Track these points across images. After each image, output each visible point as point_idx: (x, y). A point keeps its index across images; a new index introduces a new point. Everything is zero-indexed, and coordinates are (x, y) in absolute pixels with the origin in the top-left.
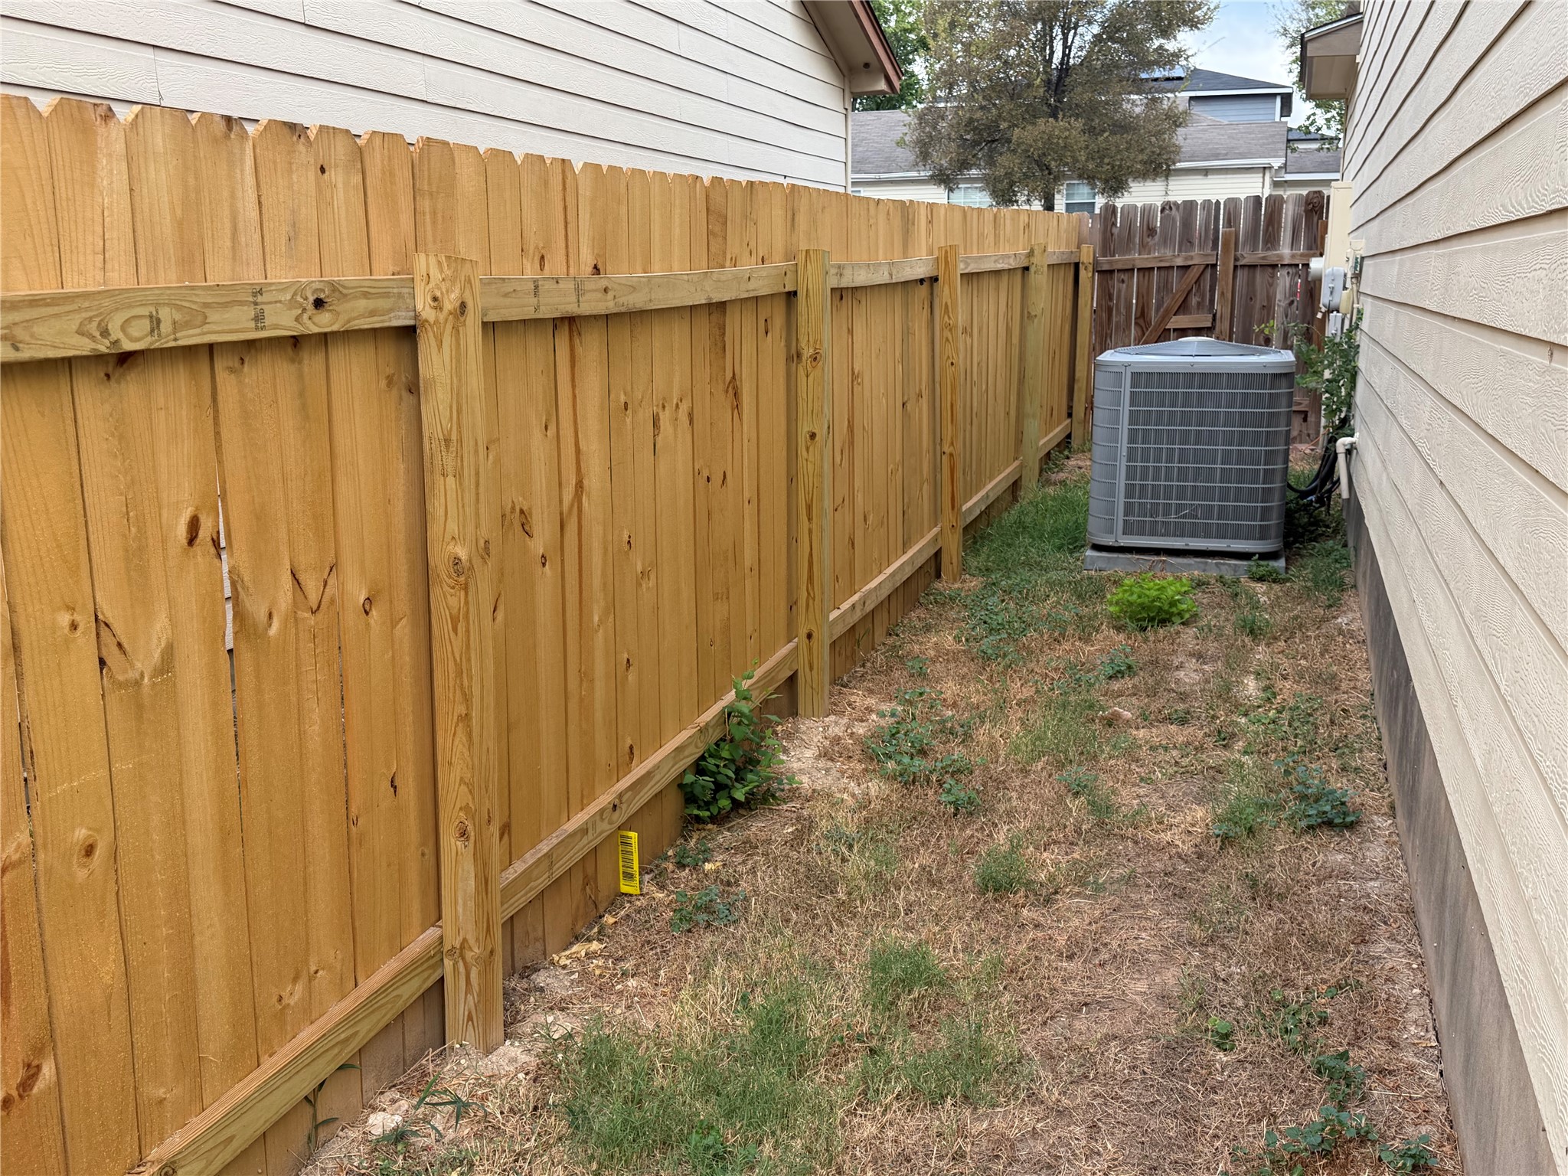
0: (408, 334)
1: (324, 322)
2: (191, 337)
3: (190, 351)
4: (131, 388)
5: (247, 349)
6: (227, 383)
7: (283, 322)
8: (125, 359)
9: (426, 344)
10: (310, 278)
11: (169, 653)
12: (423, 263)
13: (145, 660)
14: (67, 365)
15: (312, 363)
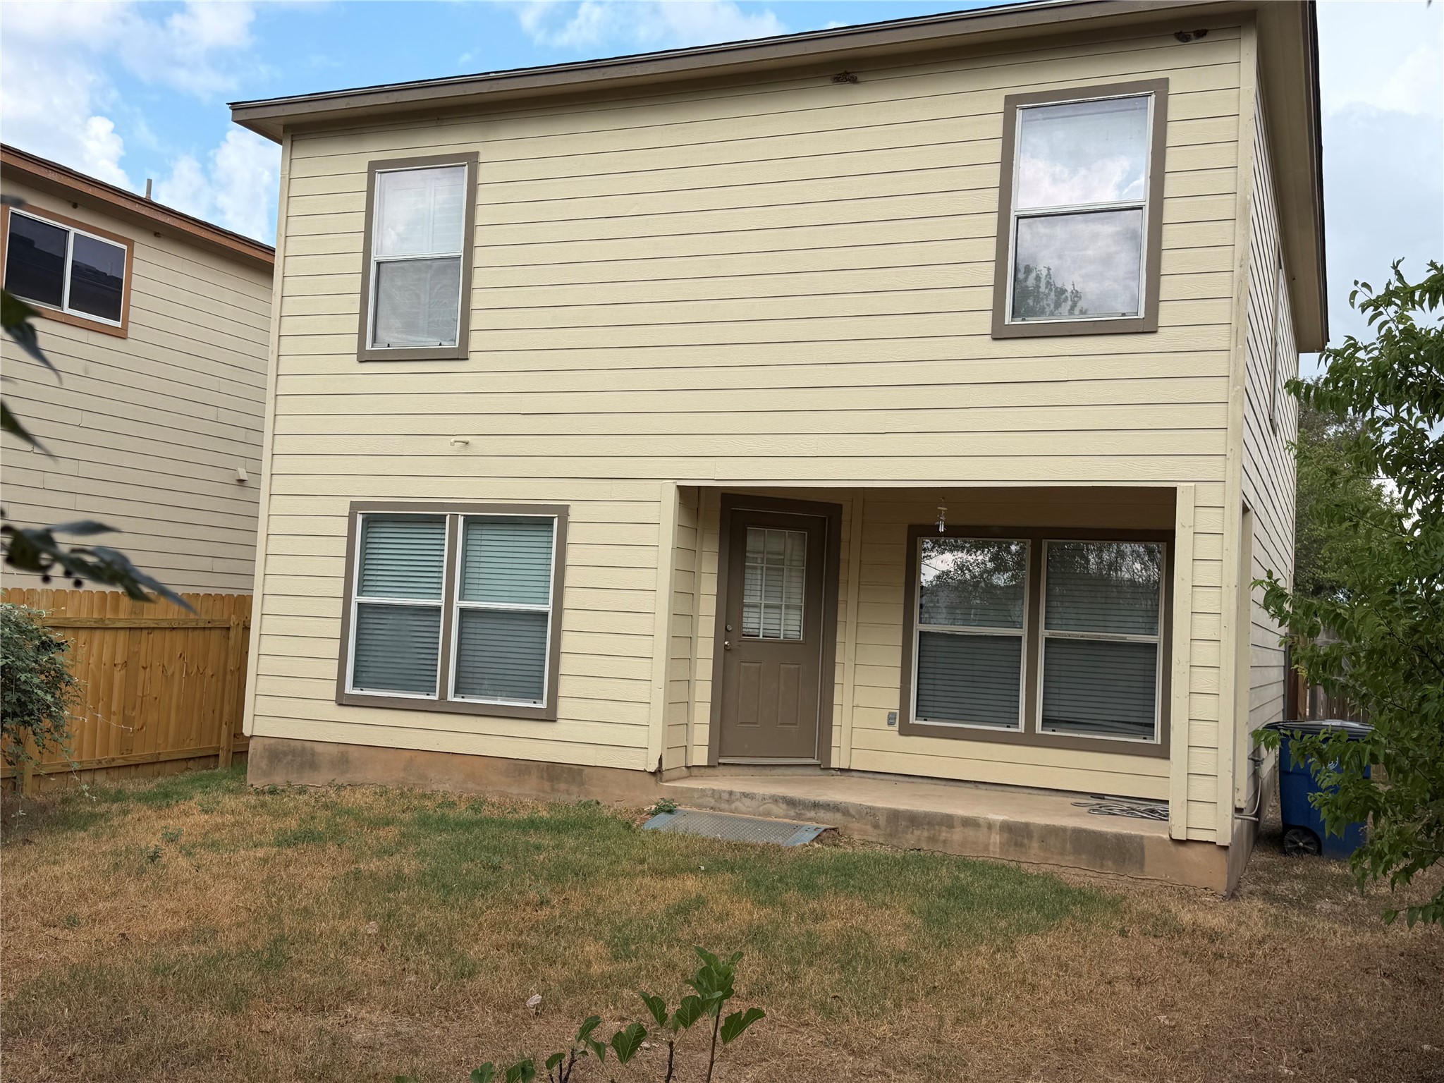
0: (228, 629)
1: (210, 625)
2: (184, 626)
3: (185, 628)
4: (174, 632)
5: (195, 629)
6: (190, 634)
7: (201, 625)
8: (174, 628)
9: (231, 630)
10: (209, 618)
11: (173, 673)
12: (233, 617)
13: (170, 673)
14: (165, 628)
15: (207, 632)
